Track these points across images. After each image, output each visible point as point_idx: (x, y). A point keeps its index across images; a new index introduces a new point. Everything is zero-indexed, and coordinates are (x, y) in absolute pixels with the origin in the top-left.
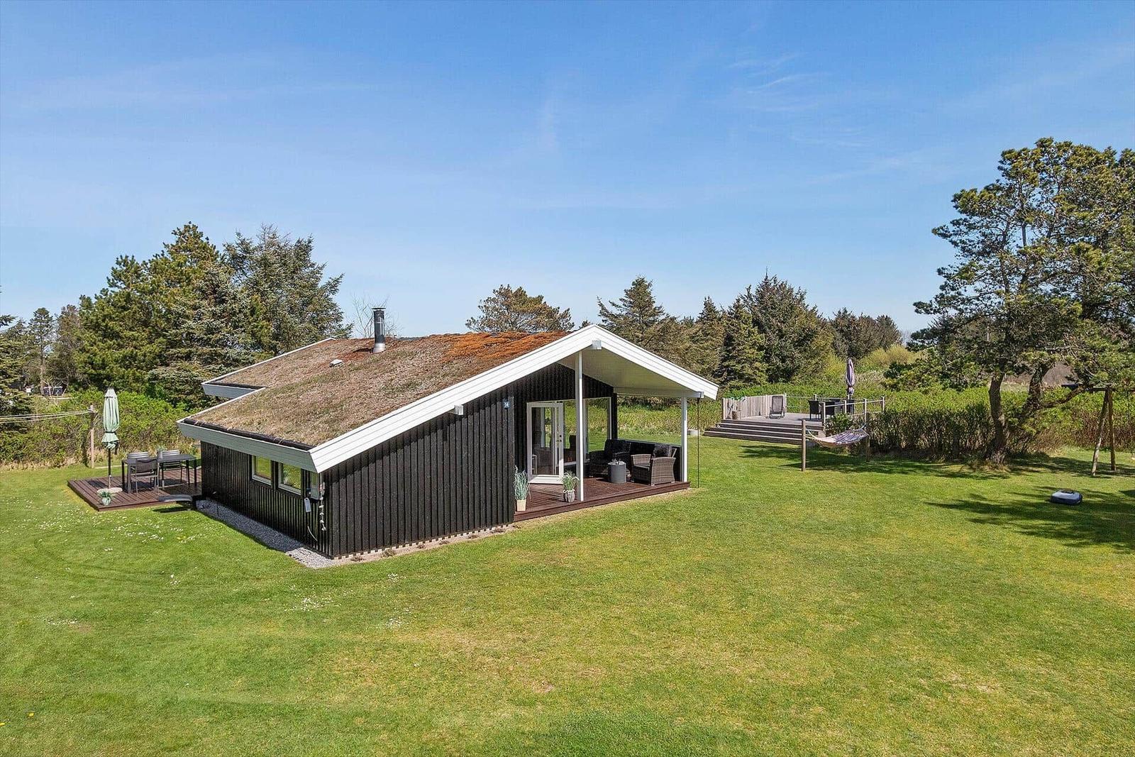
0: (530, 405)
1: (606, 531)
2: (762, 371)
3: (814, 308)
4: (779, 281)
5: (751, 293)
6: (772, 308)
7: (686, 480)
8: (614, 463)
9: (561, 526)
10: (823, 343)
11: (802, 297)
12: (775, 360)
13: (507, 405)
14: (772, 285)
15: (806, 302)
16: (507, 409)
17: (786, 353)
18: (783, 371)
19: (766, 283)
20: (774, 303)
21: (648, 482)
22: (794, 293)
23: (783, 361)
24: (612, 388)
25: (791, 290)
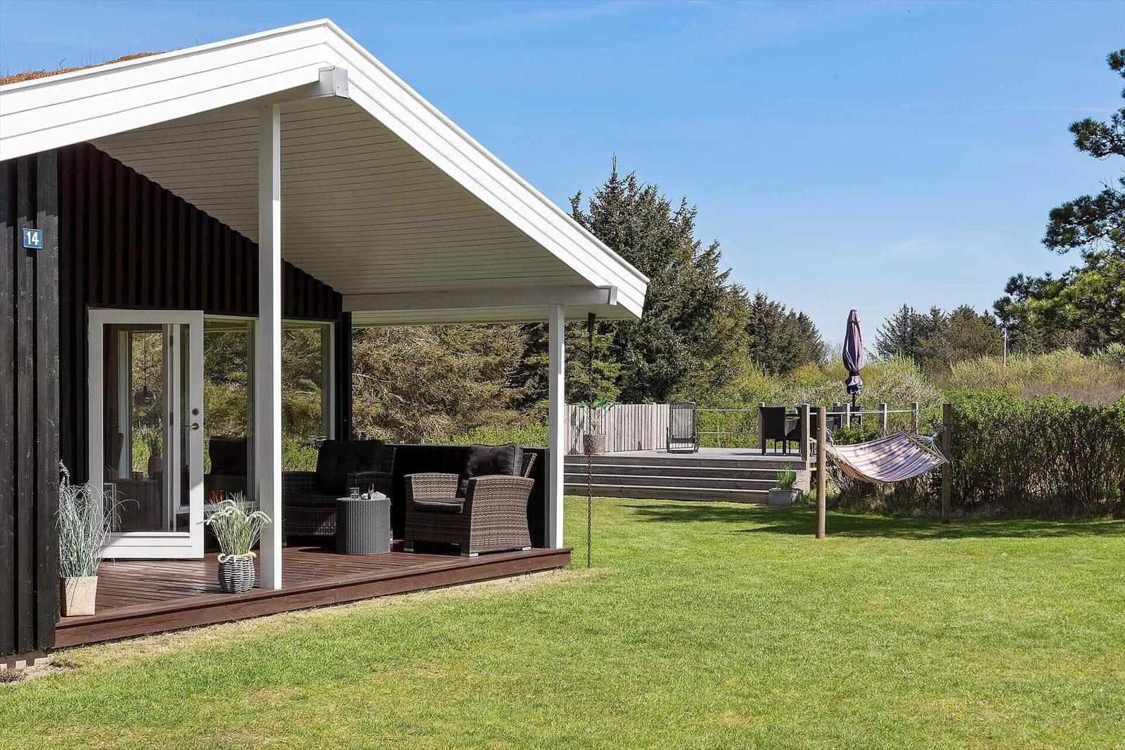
0: (98, 319)
1: (380, 667)
2: (608, 379)
3: (713, 248)
4: (641, 184)
5: (579, 210)
6: (626, 244)
7: (560, 545)
8: (354, 497)
9: (220, 657)
10: (730, 323)
11: (687, 223)
12: (633, 356)
13: (33, 238)
14: (626, 193)
15: (695, 235)
16: (32, 252)
17: (655, 343)
18: (651, 380)
19: (614, 189)
20: (630, 233)
21: (461, 548)
22: (671, 215)
23: (650, 360)
24: (338, 297)
25: (664, 208)
